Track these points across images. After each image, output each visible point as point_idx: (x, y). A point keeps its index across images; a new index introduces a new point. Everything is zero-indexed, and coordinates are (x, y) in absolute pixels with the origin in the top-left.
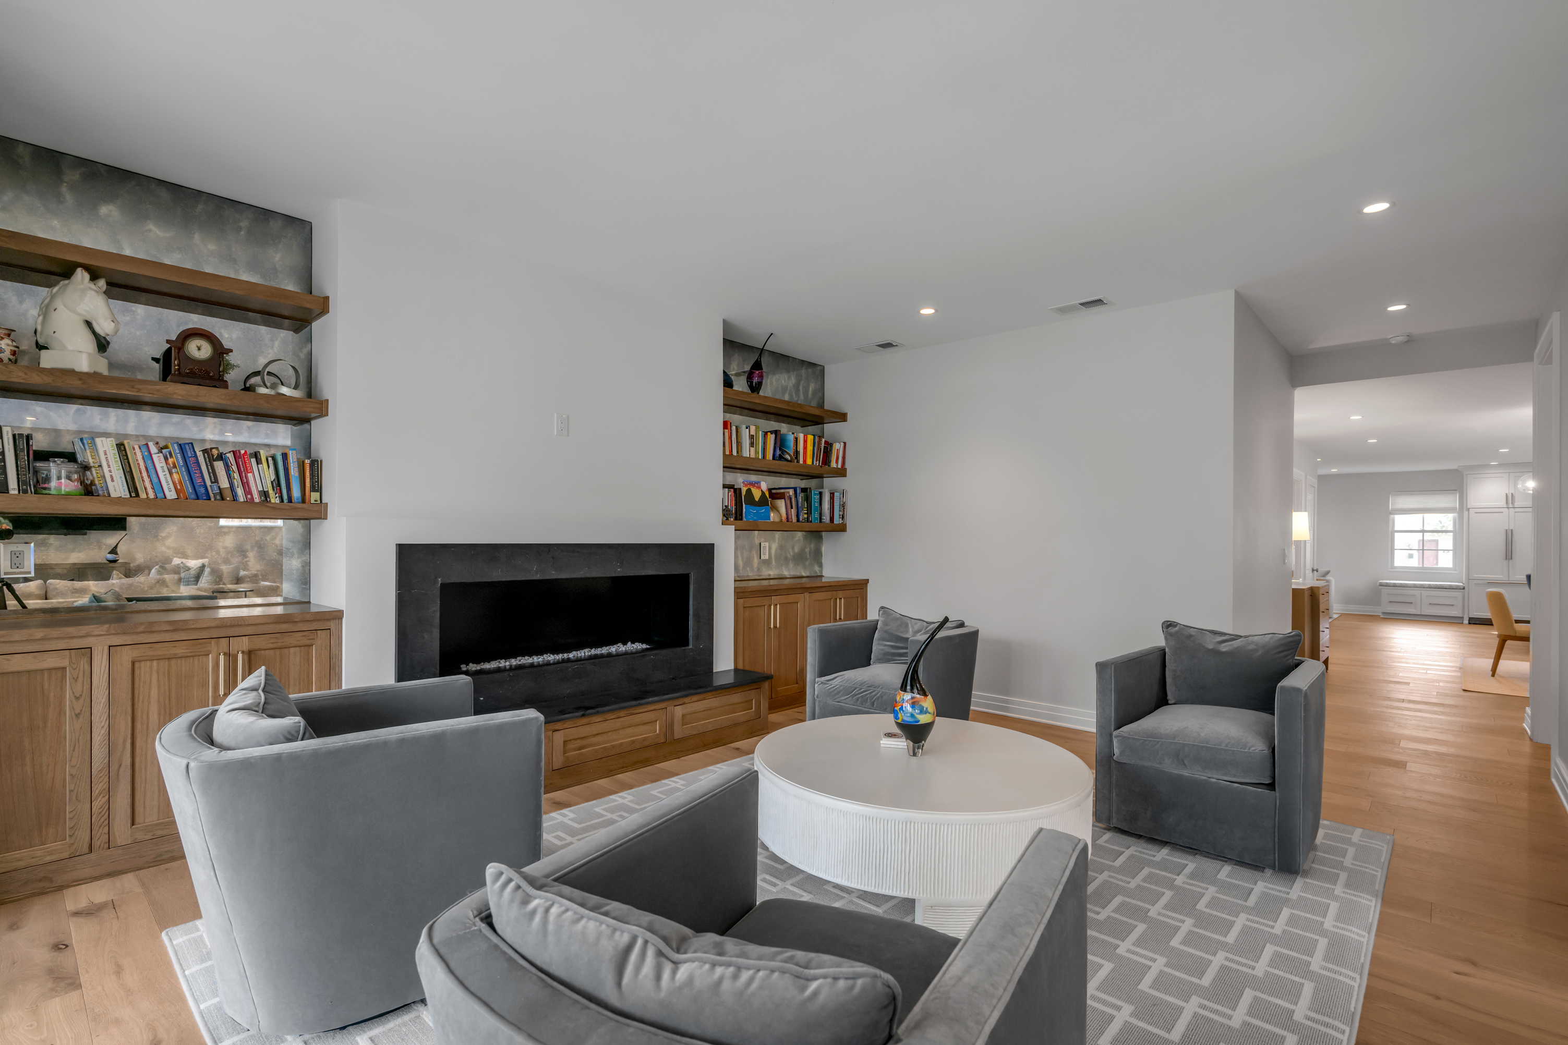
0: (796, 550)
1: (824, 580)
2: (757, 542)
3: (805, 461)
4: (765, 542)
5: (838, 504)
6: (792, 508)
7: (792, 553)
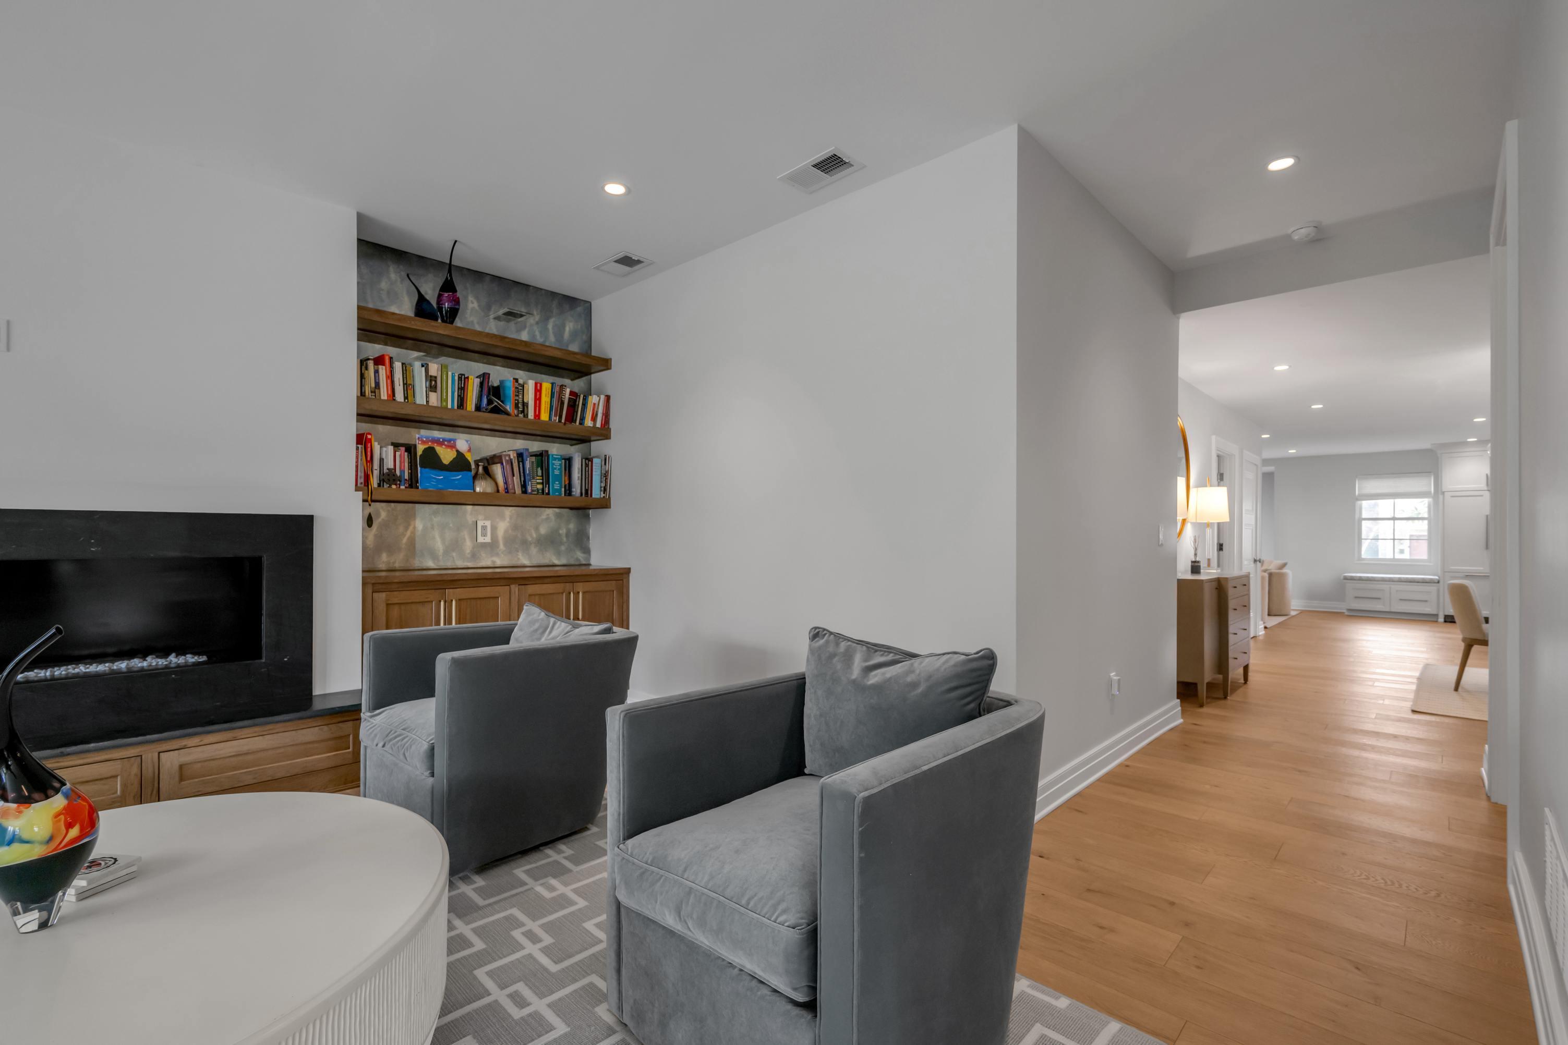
0: (543, 531)
1: (591, 568)
2: (470, 519)
3: (537, 416)
4: (486, 519)
5: (599, 472)
6: (513, 475)
7: (534, 536)
